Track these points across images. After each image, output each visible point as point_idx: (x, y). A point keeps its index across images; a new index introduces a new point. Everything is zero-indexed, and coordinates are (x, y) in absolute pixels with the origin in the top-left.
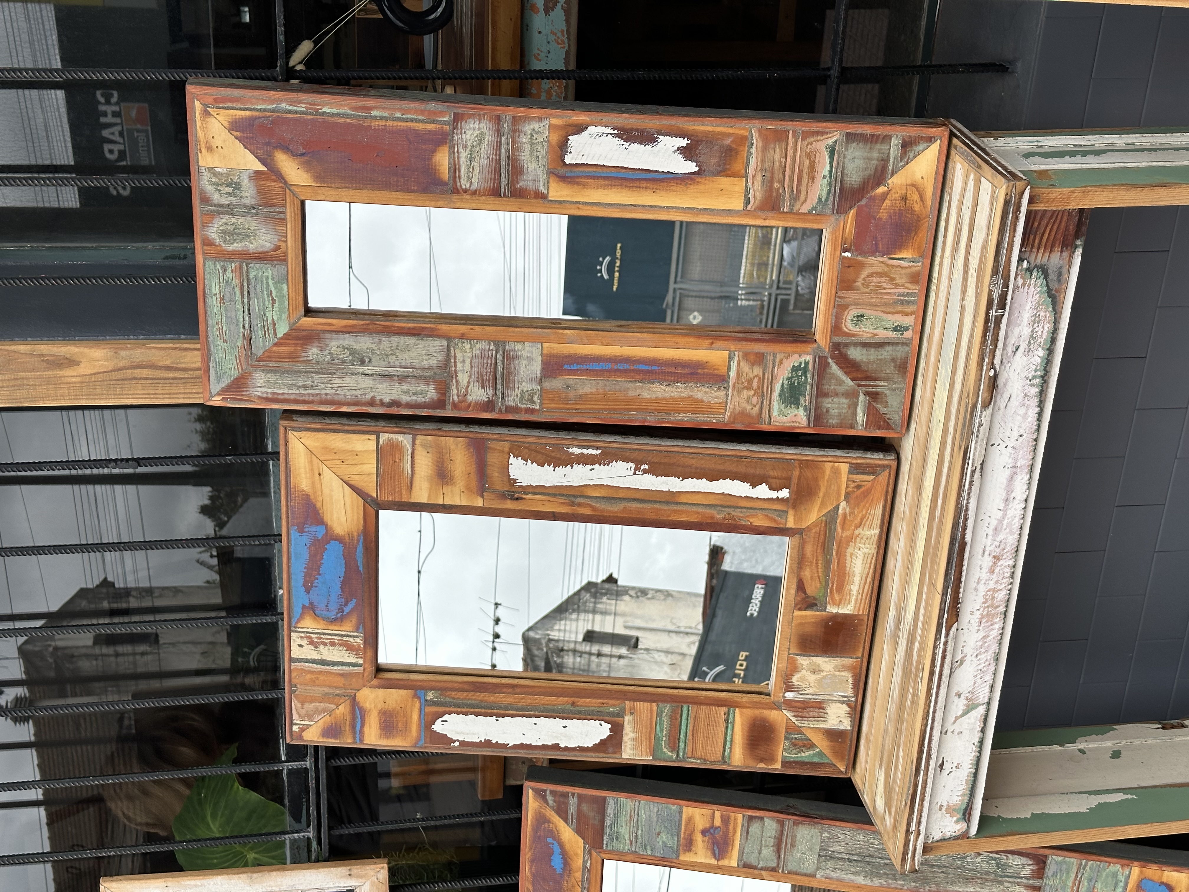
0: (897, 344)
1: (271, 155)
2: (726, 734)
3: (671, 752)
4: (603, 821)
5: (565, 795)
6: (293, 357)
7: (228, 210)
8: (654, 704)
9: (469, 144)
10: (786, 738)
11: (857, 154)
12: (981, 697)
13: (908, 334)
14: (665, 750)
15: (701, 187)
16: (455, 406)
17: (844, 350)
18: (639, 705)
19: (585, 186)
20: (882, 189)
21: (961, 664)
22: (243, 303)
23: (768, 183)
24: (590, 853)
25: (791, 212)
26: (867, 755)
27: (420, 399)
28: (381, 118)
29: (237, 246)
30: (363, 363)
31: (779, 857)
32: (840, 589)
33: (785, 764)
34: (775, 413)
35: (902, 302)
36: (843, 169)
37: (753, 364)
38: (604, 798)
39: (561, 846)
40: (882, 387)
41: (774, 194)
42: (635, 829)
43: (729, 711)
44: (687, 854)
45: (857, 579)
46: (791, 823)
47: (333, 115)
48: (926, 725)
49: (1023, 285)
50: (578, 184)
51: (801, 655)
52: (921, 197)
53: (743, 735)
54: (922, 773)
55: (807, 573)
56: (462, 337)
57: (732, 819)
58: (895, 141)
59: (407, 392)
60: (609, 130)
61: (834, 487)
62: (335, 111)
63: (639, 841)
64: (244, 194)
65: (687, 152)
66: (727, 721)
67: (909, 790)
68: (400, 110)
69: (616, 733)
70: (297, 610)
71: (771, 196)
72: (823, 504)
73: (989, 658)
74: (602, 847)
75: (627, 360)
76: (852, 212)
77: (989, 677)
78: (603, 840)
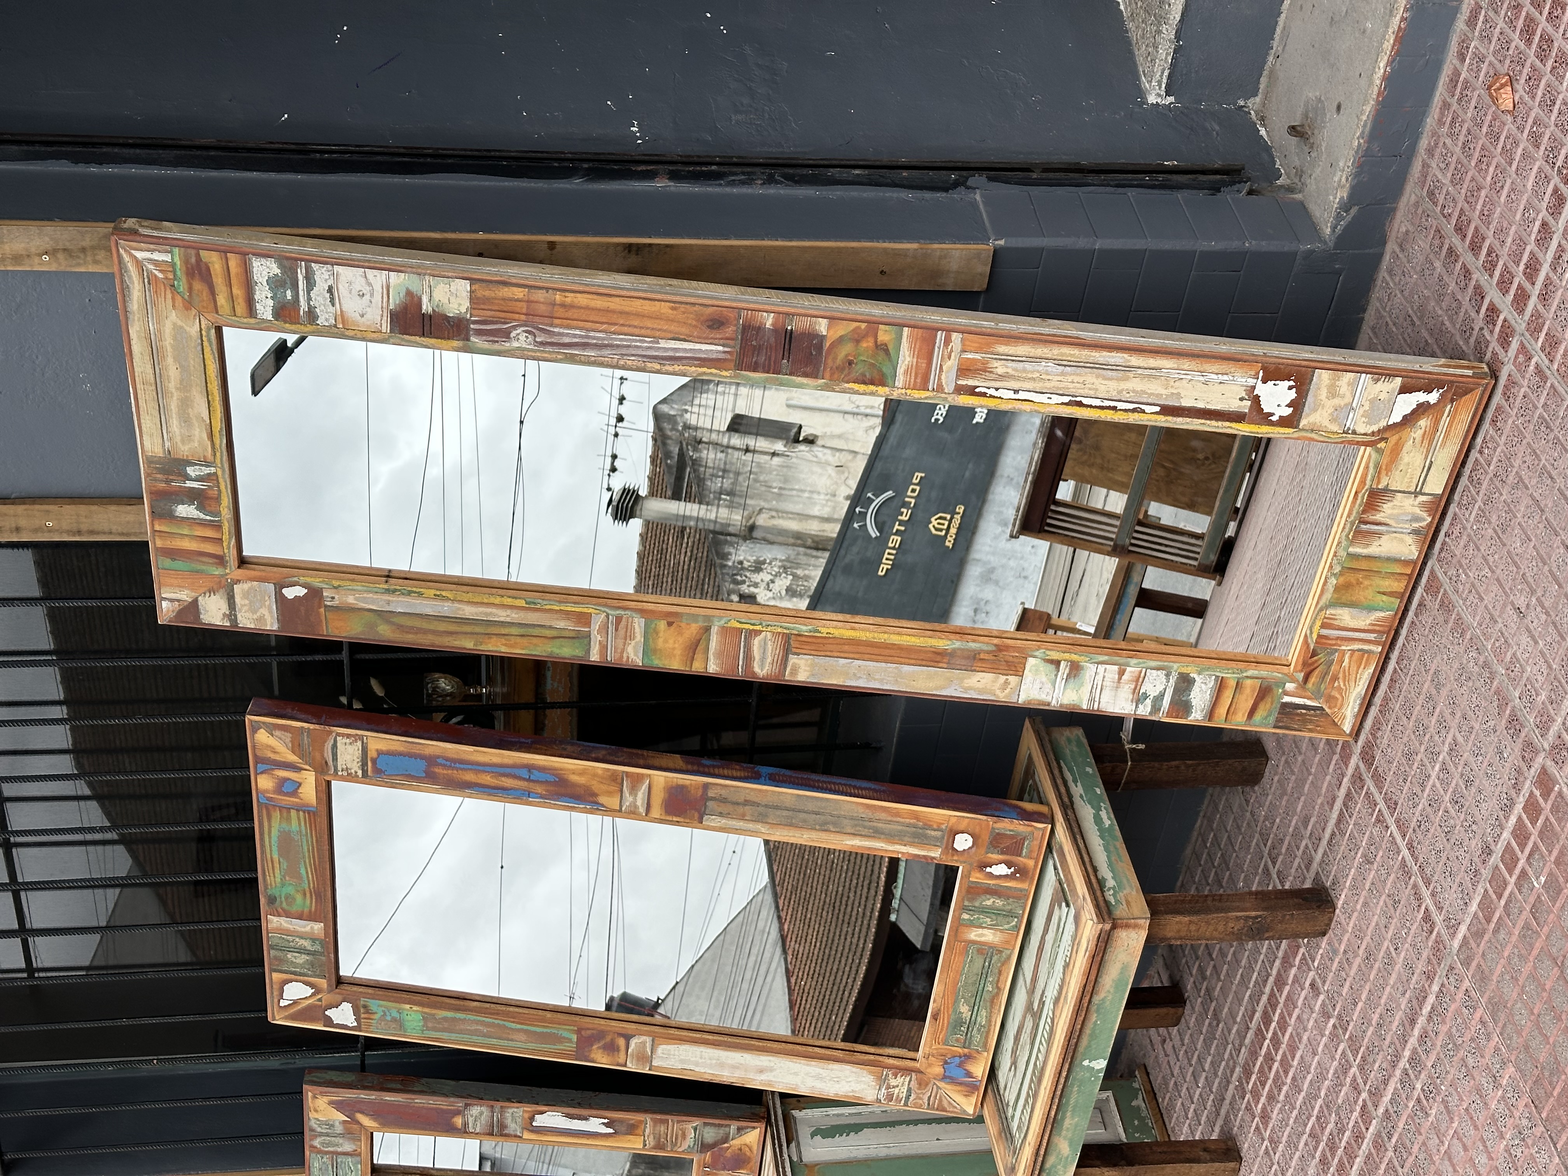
1: (354, 1115)
7: (327, 1135)
9: (474, 1115)
11: (711, 1130)
15: (617, 1138)
19: (545, 1134)
20: (726, 1145)
23: (658, 1139)
28: (421, 1103)
29: (330, 1149)
36: (703, 1136)
47: (391, 1101)
50: (541, 1133)
58: (733, 1127)
60: (559, 1114)
64: (336, 1129)
65: (606, 1125)
68: (432, 1100)
71: (659, 1144)
76: (709, 1153)
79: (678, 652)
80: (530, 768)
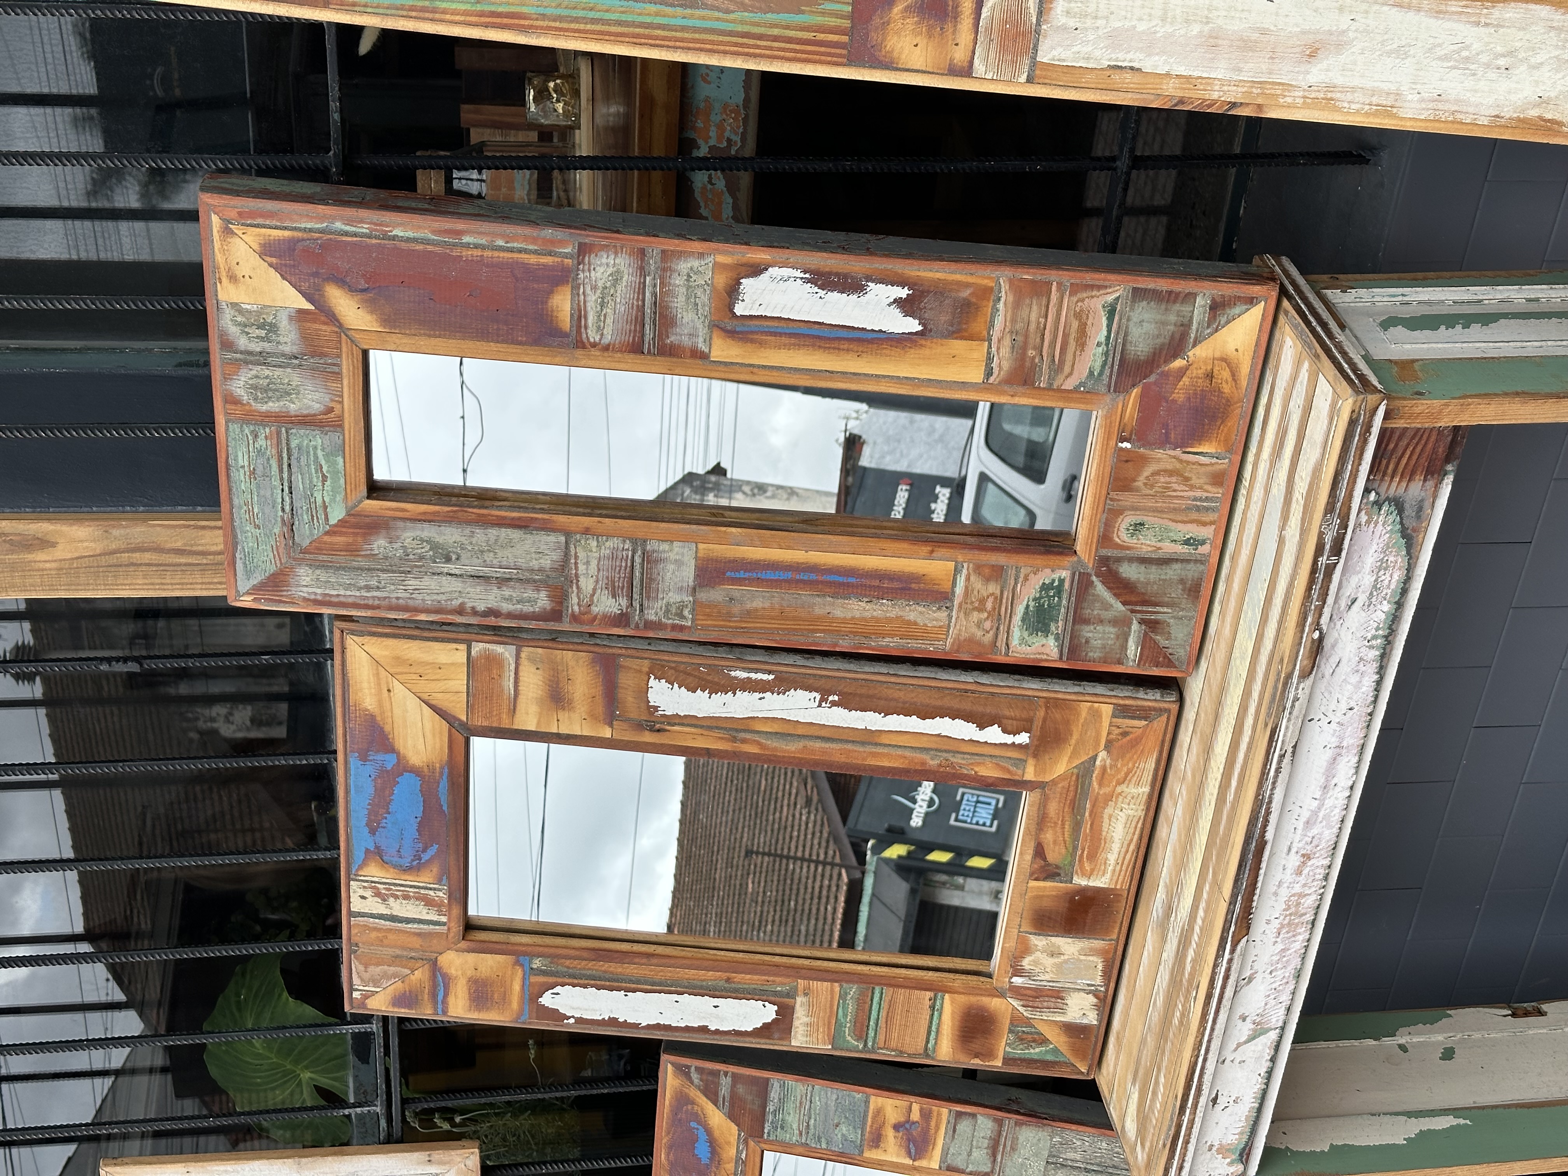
0: (1188, 561)
1: (319, 289)
2: (931, 1022)
3: (857, 1040)
4: (764, 1106)
5: (716, 1074)
6: (352, 550)
7: (261, 359)
8: (836, 984)
9: (600, 284)
10: (1010, 1031)
11: (1146, 316)
12: (1274, 1020)
13: (1204, 549)
14: (849, 1038)
15: (927, 352)
16: (575, 618)
17: (1114, 567)
18: (815, 985)
19: (761, 344)
20: (1178, 363)
21: (1250, 981)
22: (282, 479)
23: (1020, 350)
24: (746, 1142)
25: (1049, 388)
26: (1117, 1058)
27: (527, 608)
28: (476, 246)
29: (272, 406)
30: (448, 560)
31: (994, 1161)
32: (1092, 856)
33: (1007, 1060)
34: (1015, 641)
35: (1198, 509)
36: (1126, 335)
37: (987, 580)
38: (768, 1080)
39: (709, 1131)
40: (1164, 614)
41: (1028, 364)
42: (806, 1118)
43: (935, 996)
44: (874, 1151)
45: (1116, 847)
46: (1012, 1123)
47: (408, 240)
48: (1198, 1056)
49: (1368, 522)
50: (752, 341)
51: (1035, 934)
52: (1233, 375)
53: (953, 1025)
54: (1188, 1111)
55: (1048, 837)
56: (587, 531)
57: (935, 1114)
58: (1201, 302)
59: (509, 599)
60: (798, 274)
61: (1091, 733)
62: (410, 234)
63: (812, 1131)
64: (281, 339)
65: (906, 306)
66: (933, 1007)
67: (1169, 1129)
68: (502, 236)
69: (784, 1016)
70: (359, 855)
71: (1022, 366)
72: (1075, 754)
73: (1287, 975)
74: (762, 1136)
75: (813, 568)
76: (1136, 392)
77: (1285, 998)
78: (763, 1128)
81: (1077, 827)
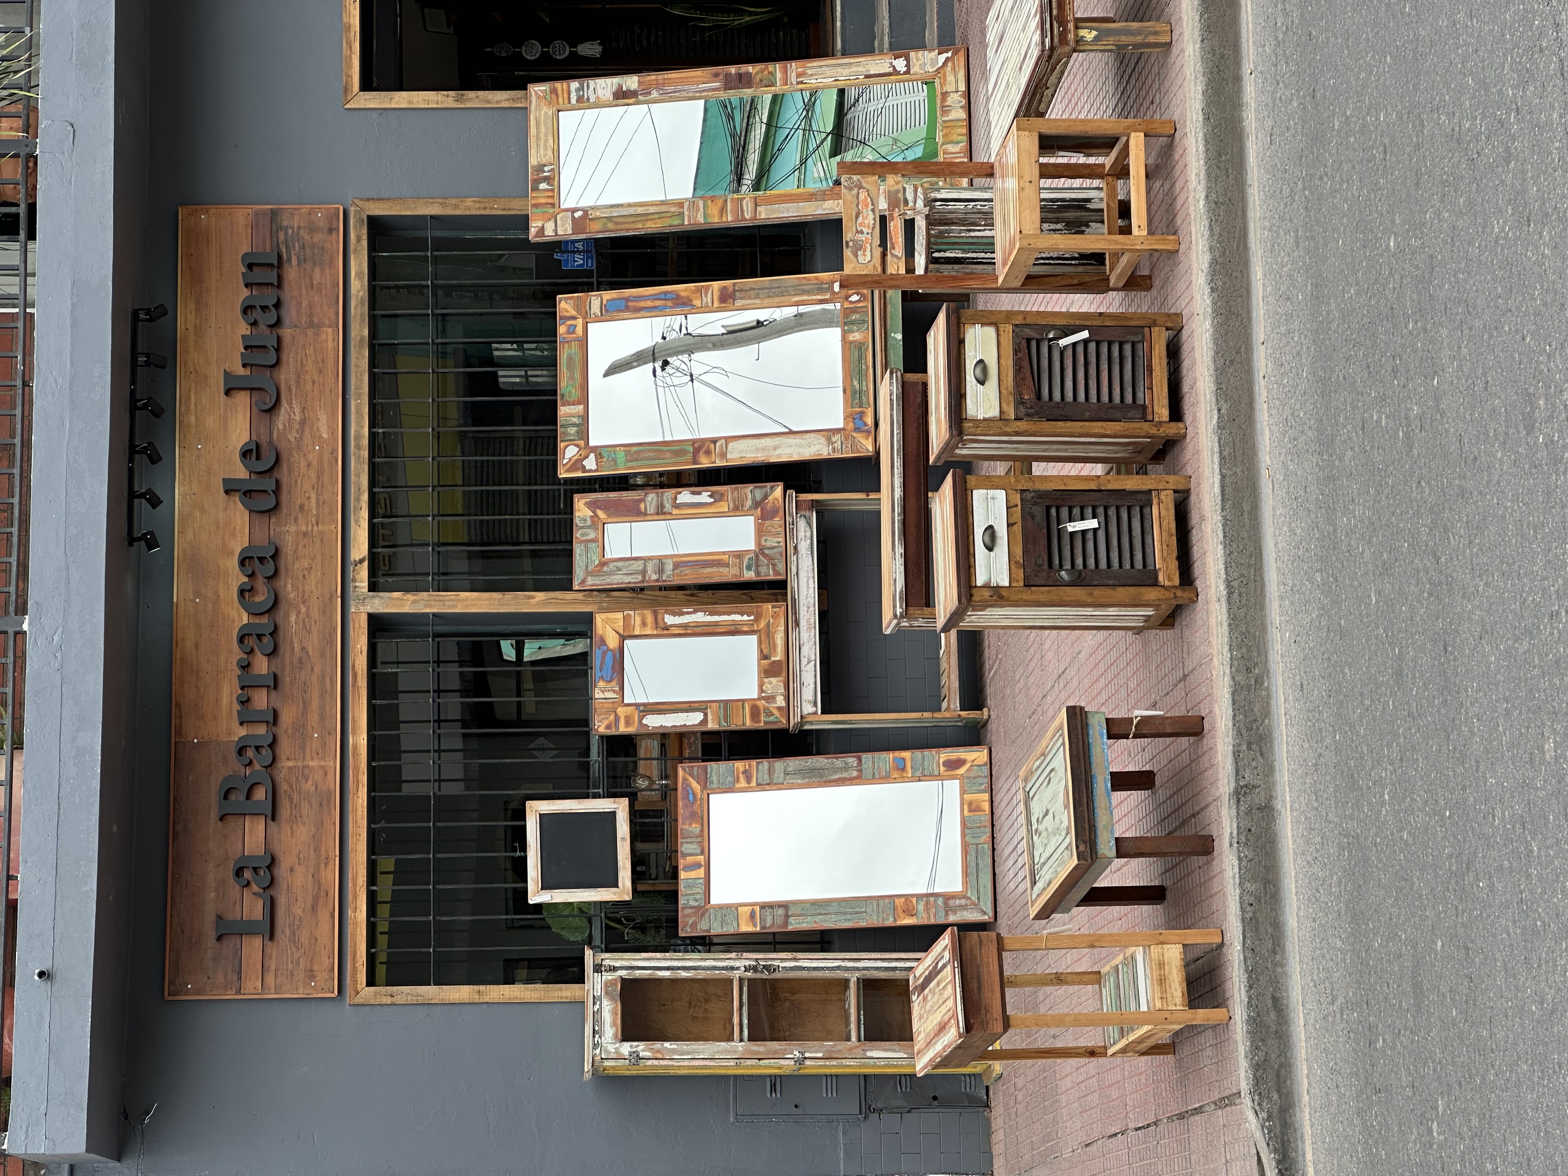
2: (743, 713)
4: (707, 776)
5: (693, 767)
7: (583, 527)
9: (650, 501)
10: (764, 712)
12: (812, 658)
14: (723, 723)
18: (712, 704)
21: (803, 645)
24: (704, 792)
29: (585, 539)
31: (770, 778)
32: (775, 651)
33: (765, 723)
38: (707, 766)
39: (692, 790)
42: (719, 778)
43: (743, 703)
44: (737, 785)
45: (779, 646)
46: (772, 762)
50: (681, 509)
51: (765, 678)
53: (749, 714)
55: (763, 646)
57: (753, 765)
61: (768, 614)
63: (720, 782)
66: (743, 707)
69: (705, 718)
70: (597, 679)
72: (765, 620)
73: (812, 643)
74: (708, 788)
78: (708, 785)
79: (716, 214)
80: (665, 293)
81: (769, 642)
